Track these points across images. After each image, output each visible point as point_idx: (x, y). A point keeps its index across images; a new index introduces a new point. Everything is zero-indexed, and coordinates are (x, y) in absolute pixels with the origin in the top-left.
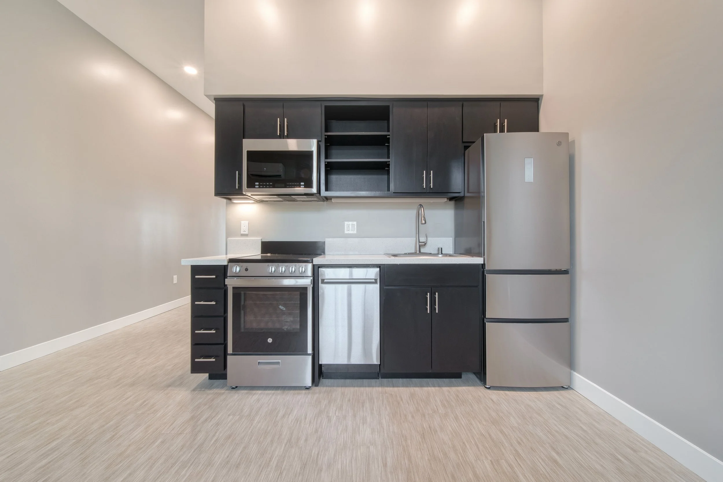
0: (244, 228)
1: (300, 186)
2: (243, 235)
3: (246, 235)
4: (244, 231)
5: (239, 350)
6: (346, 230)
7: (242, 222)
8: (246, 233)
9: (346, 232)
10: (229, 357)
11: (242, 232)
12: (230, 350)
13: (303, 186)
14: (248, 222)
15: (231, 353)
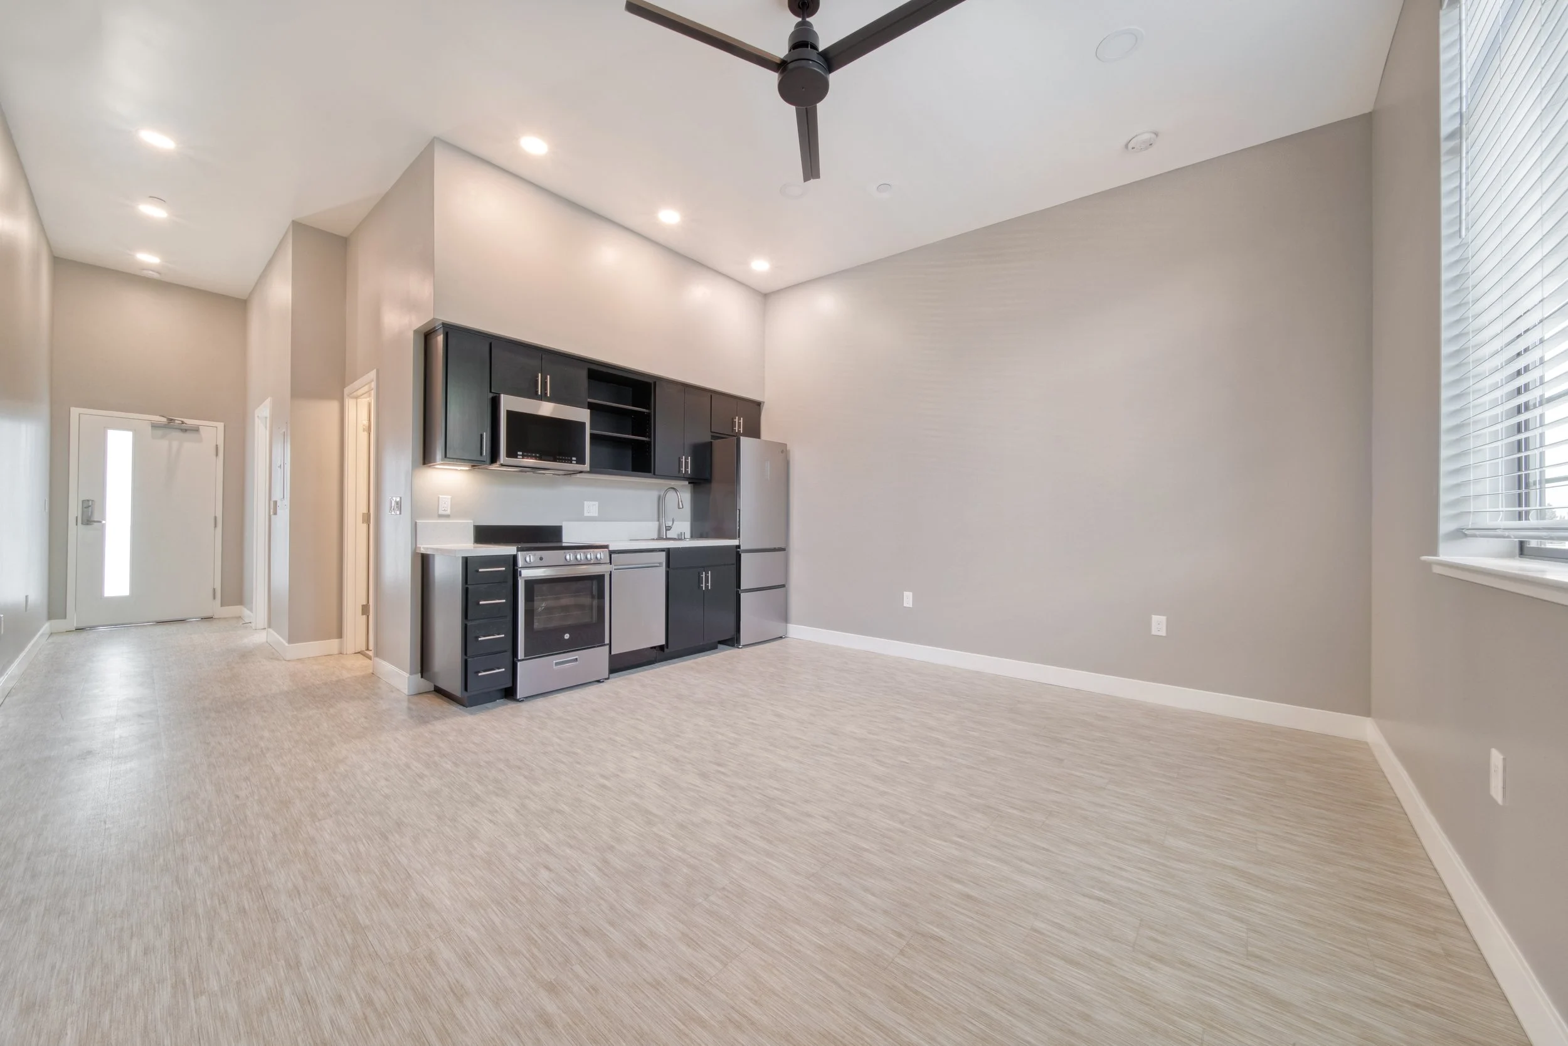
0: (445, 506)
1: (570, 461)
2: (441, 516)
3: (448, 516)
4: (444, 510)
5: (531, 653)
6: (585, 512)
7: (441, 496)
8: (448, 512)
9: (586, 514)
10: (519, 664)
11: (441, 512)
12: (521, 654)
13: (575, 462)
14: (450, 497)
15: (523, 658)
